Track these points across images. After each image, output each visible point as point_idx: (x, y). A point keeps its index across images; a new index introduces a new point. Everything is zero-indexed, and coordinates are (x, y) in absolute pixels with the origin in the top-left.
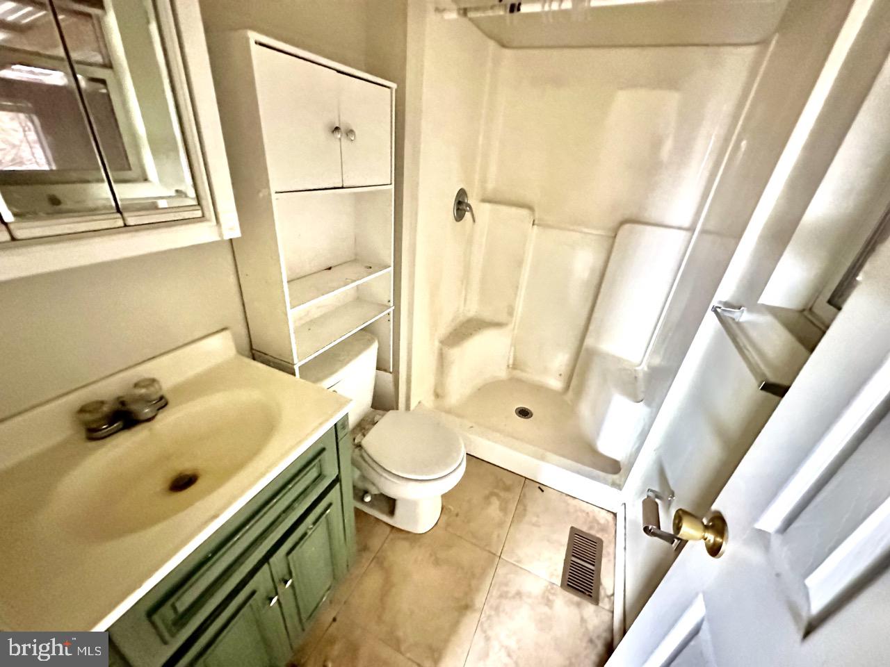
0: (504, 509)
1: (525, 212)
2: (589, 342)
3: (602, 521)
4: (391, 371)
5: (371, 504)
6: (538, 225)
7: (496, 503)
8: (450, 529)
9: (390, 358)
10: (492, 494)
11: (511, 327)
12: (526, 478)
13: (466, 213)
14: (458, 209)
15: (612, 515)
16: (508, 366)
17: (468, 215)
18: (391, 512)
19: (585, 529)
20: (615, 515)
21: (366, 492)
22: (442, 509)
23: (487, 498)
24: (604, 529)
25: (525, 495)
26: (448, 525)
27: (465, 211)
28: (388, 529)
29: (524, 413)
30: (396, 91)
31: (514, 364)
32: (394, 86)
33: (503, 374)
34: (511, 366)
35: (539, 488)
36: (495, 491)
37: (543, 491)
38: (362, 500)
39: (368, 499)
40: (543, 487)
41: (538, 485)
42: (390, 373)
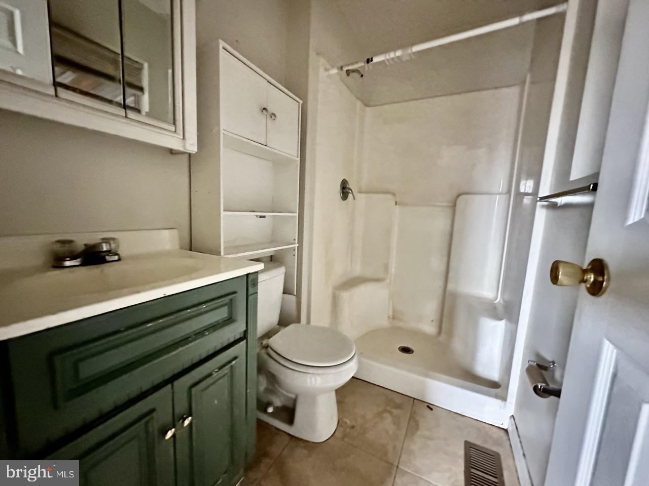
0: (397, 423)
1: (389, 196)
2: (450, 287)
3: (495, 436)
4: (295, 294)
5: (271, 415)
6: (400, 205)
7: (388, 419)
8: (346, 439)
9: (294, 285)
10: (385, 411)
11: (388, 281)
12: (414, 399)
13: (349, 194)
14: (343, 193)
15: (503, 431)
16: (389, 317)
17: (350, 195)
18: (290, 420)
19: (478, 442)
20: (506, 431)
21: (269, 404)
22: (338, 422)
23: (380, 415)
24: (498, 443)
25: (415, 413)
26: (345, 436)
27: (348, 193)
28: (287, 438)
29: (406, 350)
30: (302, 104)
31: (393, 315)
32: (301, 102)
33: (385, 323)
34: (391, 317)
35: (428, 407)
36: (388, 408)
37: (431, 409)
38: (265, 411)
39: (270, 410)
40: (431, 406)
41: (427, 404)
42: (294, 295)
